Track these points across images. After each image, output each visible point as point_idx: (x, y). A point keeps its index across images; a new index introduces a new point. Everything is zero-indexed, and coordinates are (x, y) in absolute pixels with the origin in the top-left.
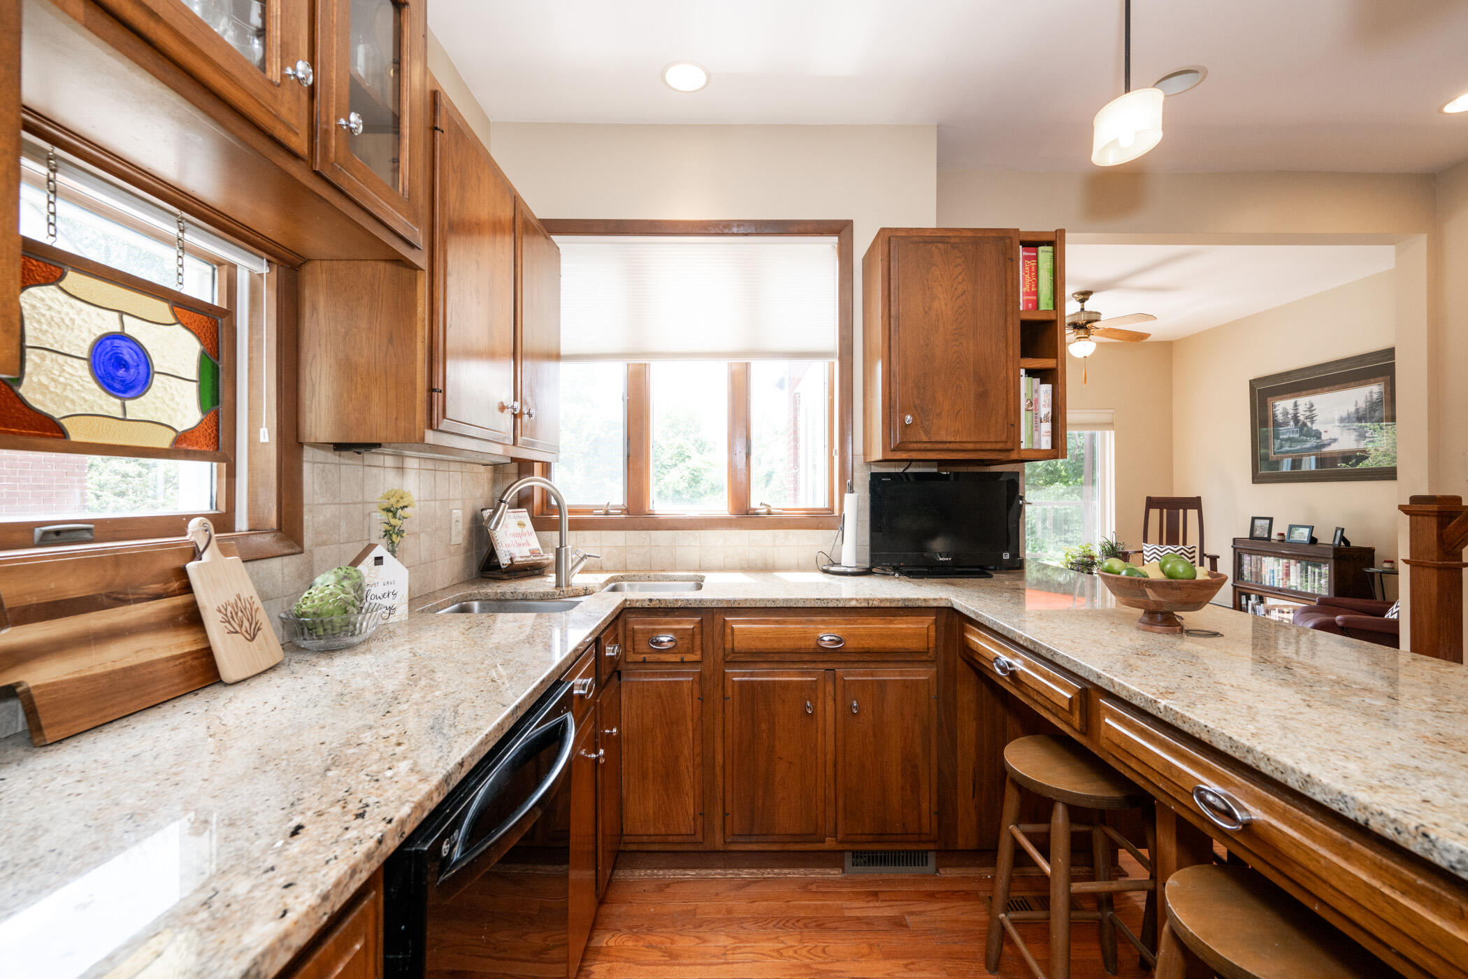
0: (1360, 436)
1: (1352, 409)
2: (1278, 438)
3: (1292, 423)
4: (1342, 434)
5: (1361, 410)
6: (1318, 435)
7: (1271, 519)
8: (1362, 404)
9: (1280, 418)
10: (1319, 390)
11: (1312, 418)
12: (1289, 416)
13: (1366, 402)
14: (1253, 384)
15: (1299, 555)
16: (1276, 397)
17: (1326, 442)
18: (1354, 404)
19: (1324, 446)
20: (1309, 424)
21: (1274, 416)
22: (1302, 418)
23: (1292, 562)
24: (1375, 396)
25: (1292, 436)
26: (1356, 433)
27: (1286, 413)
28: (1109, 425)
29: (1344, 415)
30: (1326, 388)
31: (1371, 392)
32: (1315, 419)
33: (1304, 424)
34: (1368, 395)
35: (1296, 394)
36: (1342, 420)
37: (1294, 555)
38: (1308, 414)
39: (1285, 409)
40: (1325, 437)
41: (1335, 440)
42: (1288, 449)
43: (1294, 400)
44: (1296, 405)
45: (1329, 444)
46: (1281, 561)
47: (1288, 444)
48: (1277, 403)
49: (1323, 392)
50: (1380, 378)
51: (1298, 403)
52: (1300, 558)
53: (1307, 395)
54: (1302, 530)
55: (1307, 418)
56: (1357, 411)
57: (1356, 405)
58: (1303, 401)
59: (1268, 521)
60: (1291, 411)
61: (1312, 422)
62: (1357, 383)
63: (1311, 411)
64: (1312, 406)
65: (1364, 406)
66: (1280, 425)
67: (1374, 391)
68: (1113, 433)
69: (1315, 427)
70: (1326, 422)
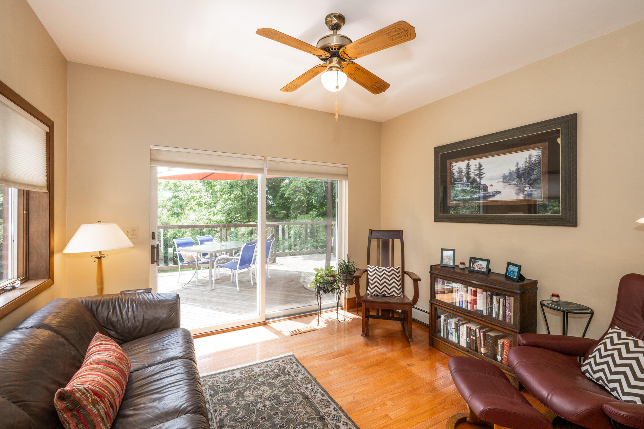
0: (519, 189)
1: (514, 169)
2: (454, 190)
3: (465, 179)
4: (504, 188)
5: (521, 170)
6: (485, 188)
7: (454, 251)
8: (522, 165)
9: (456, 175)
10: (487, 154)
11: (480, 176)
12: (463, 174)
13: (526, 163)
14: (437, 150)
15: (486, 286)
16: (454, 160)
17: (491, 194)
18: (515, 165)
19: (490, 196)
20: (478, 180)
21: (452, 173)
22: (472, 175)
23: (479, 290)
24: (534, 159)
25: (465, 188)
26: (517, 188)
27: (460, 172)
28: (345, 176)
29: (507, 172)
30: (493, 153)
31: (530, 156)
32: (483, 176)
33: (475, 180)
34: (528, 158)
35: (468, 157)
36: (505, 177)
37: (482, 286)
38: (477, 172)
39: (460, 168)
40: (490, 190)
41: (499, 192)
42: (461, 198)
43: (467, 162)
44: (468, 165)
45: (494, 196)
46: (469, 288)
47: (462, 194)
48: (454, 164)
49: (491, 155)
50: (539, 144)
51: (470, 164)
52: (487, 289)
53: (477, 158)
54: (480, 262)
55: (476, 175)
56: (518, 170)
57: (517, 165)
58: (474, 163)
59: (452, 253)
60: (464, 170)
61: (481, 178)
62: (519, 148)
63: (480, 170)
64: (481, 166)
65: (524, 166)
66: (456, 180)
67: (533, 155)
68: (347, 182)
69: (483, 182)
70: (491, 179)
